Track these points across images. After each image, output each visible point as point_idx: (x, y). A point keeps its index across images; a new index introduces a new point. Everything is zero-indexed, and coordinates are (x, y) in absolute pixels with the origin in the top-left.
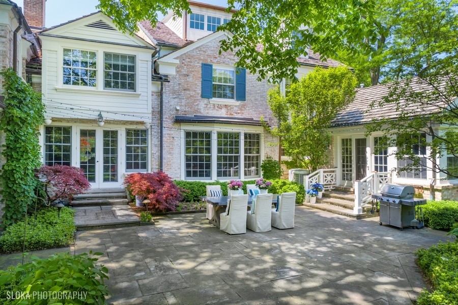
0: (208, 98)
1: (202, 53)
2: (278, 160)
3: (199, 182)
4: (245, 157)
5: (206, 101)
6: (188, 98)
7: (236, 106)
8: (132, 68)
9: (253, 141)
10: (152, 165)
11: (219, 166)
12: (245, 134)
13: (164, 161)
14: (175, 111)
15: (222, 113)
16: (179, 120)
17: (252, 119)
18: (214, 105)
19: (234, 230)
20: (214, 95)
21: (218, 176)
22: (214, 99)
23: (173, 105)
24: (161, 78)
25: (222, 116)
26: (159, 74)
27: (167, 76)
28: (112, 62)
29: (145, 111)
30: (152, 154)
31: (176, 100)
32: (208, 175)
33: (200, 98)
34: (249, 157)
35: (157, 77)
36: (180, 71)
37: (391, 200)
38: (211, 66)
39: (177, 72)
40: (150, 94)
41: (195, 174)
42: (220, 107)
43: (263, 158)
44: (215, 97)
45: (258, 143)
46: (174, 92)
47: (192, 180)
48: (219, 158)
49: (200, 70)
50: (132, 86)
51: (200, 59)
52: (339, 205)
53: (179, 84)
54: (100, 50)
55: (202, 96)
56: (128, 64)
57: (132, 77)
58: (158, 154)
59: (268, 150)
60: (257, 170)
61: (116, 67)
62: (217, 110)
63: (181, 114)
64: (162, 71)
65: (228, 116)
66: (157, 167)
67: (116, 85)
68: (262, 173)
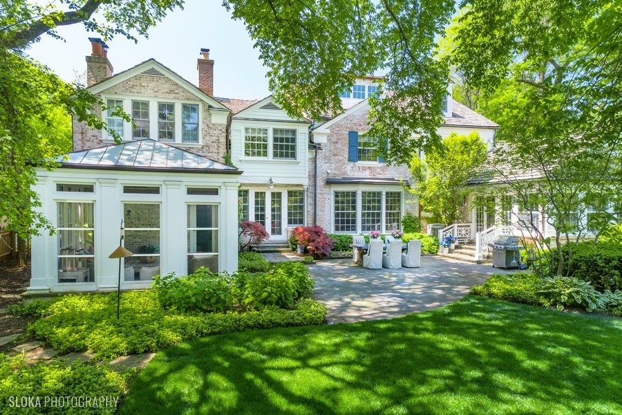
0: (354, 161)
1: (348, 121)
2: (418, 216)
3: (346, 236)
4: (387, 213)
5: (352, 164)
6: (336, 163)
7: (379, 168)
8: (294, 140)
9: (394, 199)
10: (308, 221)
11: (363, 222)
12: (387, 193)
13: (317, 217)
14: (326, 174)
15: (366, 174)
16: (329, 182)
17: (393, 179)
18: (359, 167)
19: (373, 266)
20: (360, 159)
21: (362, 230)
22: (359, 162)
23: (325, 168)
24: (315, 147)
25: (366, 177)
26: (313, 143)
27: (319, 144)
28: (279, 136)
29: (304, 176)
30: (308, 211)
31: (328, 164)
32: (354, 229)
33: (347, 162)
34: (390, 213)
35: (313, 146)
36: (331, 139)
37: (499, 246)
38: (357, 133)
39: (328, 140)
40: (307, 160)
41: (343, 229)
42: (364, 169)
43: (403, 214)
44: (360, 160)
45: (399, 201)
46: (326, 158)
47: (340, 233)
48: (363, 215)
49: (347, 137)
50: (293, 155)
51: (347, 128)
52: (467, 254)
53: (330, 150)
54: (270, 128)
55: (350, 160)
56: (290, 137)
57: (293, 148)
58: (312, 211)
59: (408, 207)
60: (398, 225)
61: (282, 139)
62: (362, 172)
63: (331, 177)
64: (316, 140)
65: (372, 177)
66: (312, 222)
67: (282, 156)
68: (402, 228)
